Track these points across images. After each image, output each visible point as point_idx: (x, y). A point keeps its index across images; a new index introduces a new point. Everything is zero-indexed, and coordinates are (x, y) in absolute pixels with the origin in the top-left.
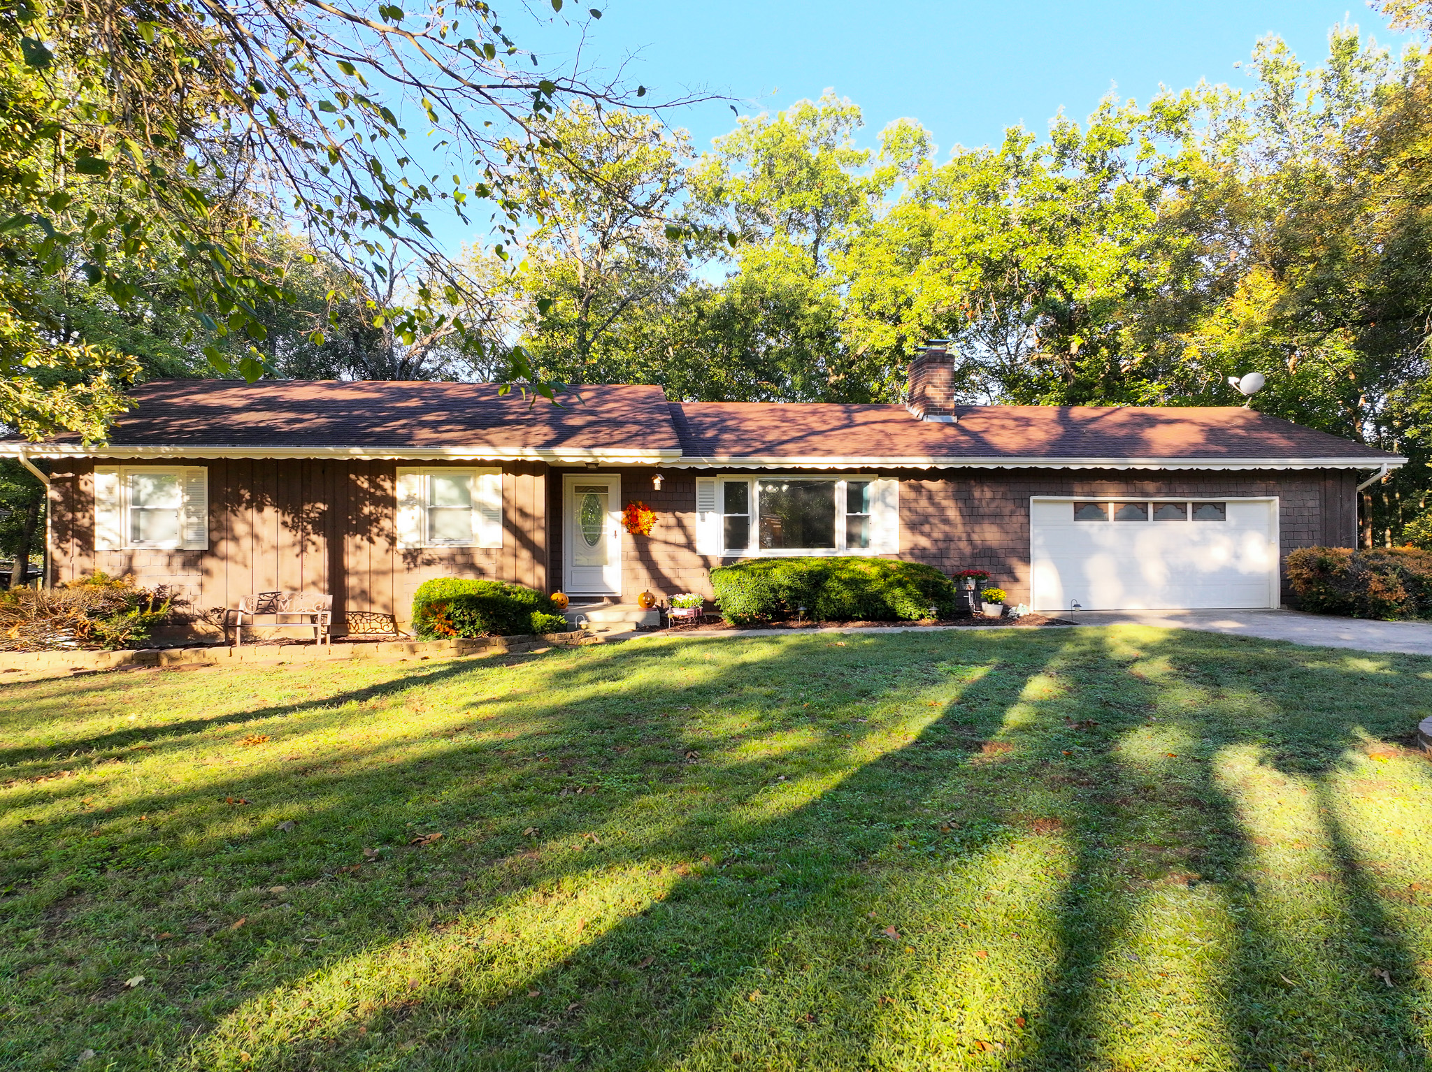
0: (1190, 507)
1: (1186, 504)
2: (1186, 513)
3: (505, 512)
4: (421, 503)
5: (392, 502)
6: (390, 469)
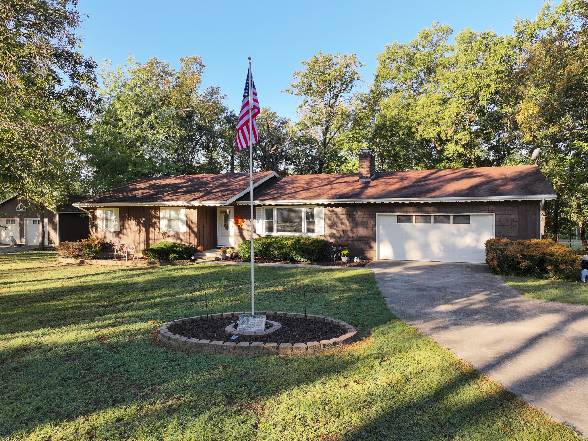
0: (452, 218)
1: (450, 216)
2: (450, 220)
3: (187, 221)
4: (166, 218)
5: (159, 218)
6: (158, 208)
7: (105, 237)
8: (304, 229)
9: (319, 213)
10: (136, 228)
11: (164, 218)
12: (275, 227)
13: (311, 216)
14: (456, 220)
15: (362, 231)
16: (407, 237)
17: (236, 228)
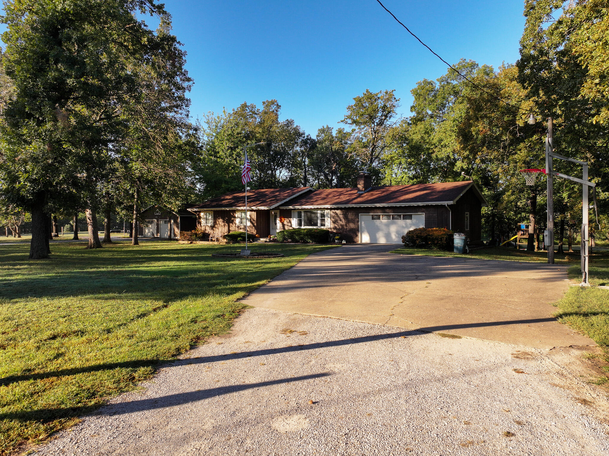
0: (402, 216)
1: (401, 215)
2: (401, 217)
3: (250, 219)
4: (239, 217)
5: (235, 217)
6: (234, 211)
7: (205, 230)
8: (319, 224)
9: (327, 214)
10: (223, 224)
11: (238, 217)
12: (303, 223)
13: (323, 215)
14: (405, 218)
15: (352, 226)
16: (378, 229)
17: (281, 223)
